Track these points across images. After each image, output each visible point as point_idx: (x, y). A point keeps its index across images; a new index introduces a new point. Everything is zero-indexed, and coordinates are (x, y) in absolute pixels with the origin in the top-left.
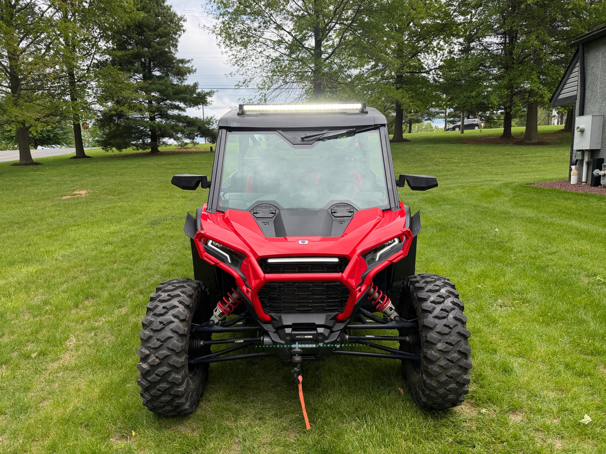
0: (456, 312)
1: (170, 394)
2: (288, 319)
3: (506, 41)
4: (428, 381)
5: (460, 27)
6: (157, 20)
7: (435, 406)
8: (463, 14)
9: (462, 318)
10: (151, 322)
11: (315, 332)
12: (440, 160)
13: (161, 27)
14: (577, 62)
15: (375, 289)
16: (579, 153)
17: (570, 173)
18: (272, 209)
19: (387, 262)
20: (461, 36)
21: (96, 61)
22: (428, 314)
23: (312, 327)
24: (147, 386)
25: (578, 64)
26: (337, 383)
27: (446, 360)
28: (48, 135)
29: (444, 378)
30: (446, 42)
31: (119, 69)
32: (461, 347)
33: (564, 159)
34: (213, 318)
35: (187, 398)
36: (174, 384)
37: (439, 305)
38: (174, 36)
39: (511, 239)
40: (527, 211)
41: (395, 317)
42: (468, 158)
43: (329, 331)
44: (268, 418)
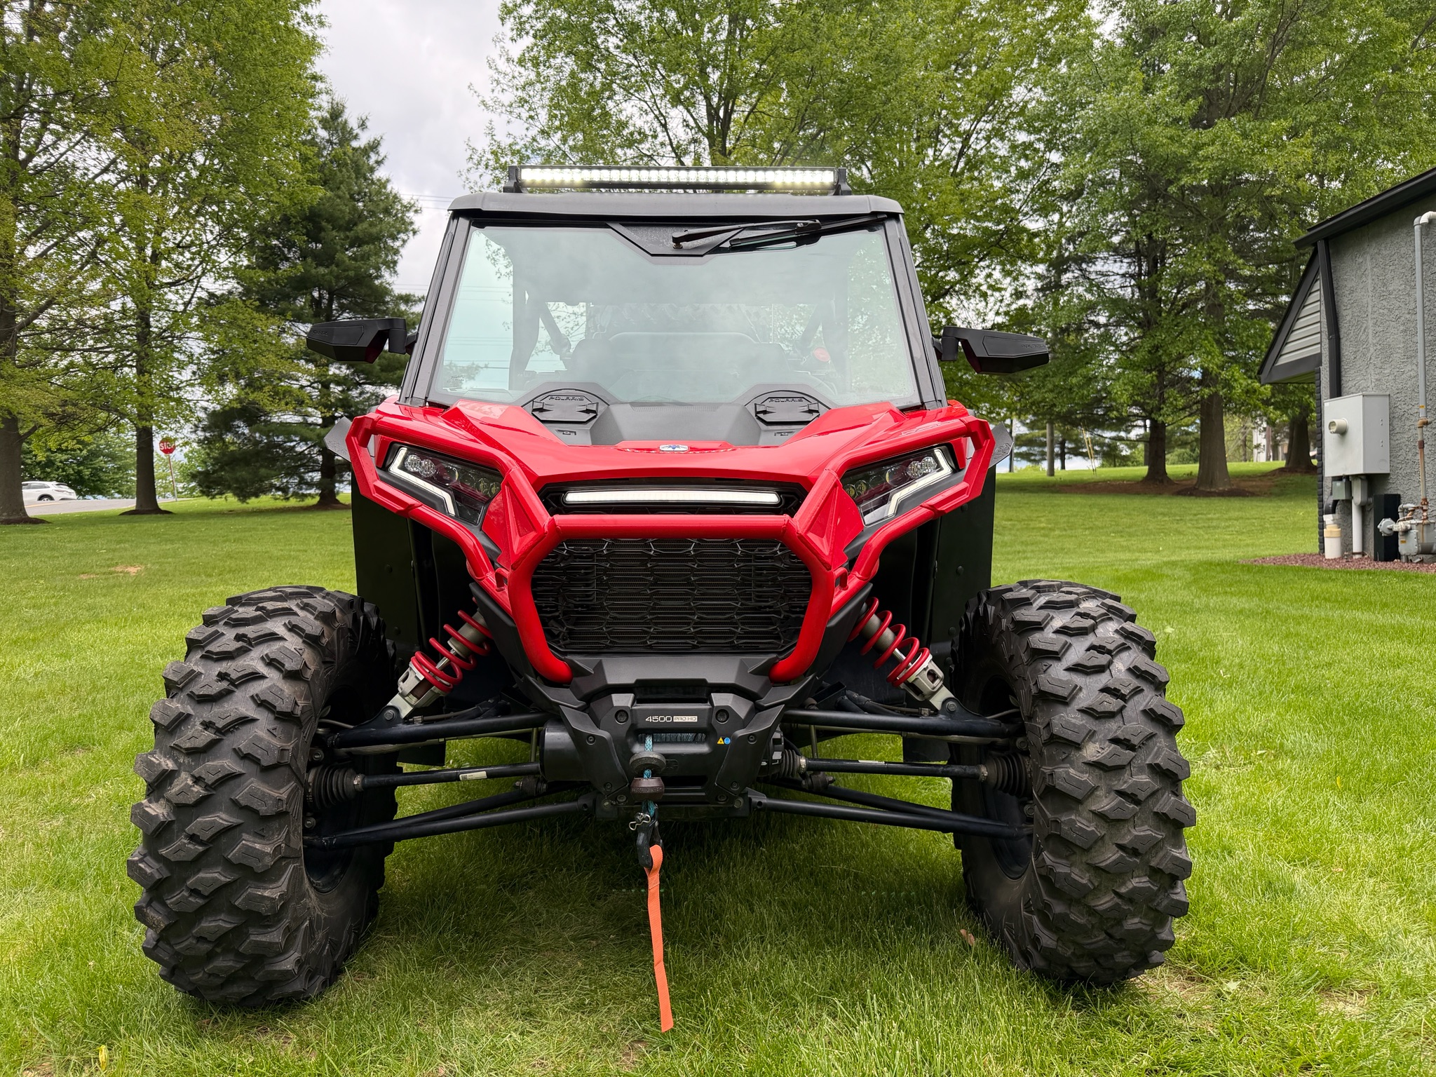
0: (1134, 657)
1: (234, 910)
2: (621, 671)
3: (1140, 269)
4: (1062, 870)
5: (1037, 240)
6: (355, 209)
7: (1082, 966)
8: (1044, 211)
9: (1154, 672)
10: (192, 676)
11: (706, 706)
12: (1004, 522)
13: (362, 221)
14: (1315, 280)
15: (883, 619)
16: (1338, 484)
17: (1321, 534)
18: (586, 402)
19: (924, 511)
20: (1042, 261)
21: (204, 295)
22: (1050, 662)
23: (696, 691)
24: (157, 876)
25: (1318, 285)
26: (770, 922)
27: (1113, 795)
28: (79, 472)
29: (1109, 856)
30: (1007, 273)
31: (258, 309)
32: (1157, 755)
33: (1294, 523)
34: (397, 701)
35: (290, 934)
36: (248, 873)
37: (1081, 639)
38: (390, 242)
39: (1209, 644)
40: (1234, 600)
41: (944, 702)
42: (1072, 520)
43: (750, 704)
44: (551, 1014)
